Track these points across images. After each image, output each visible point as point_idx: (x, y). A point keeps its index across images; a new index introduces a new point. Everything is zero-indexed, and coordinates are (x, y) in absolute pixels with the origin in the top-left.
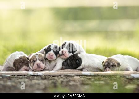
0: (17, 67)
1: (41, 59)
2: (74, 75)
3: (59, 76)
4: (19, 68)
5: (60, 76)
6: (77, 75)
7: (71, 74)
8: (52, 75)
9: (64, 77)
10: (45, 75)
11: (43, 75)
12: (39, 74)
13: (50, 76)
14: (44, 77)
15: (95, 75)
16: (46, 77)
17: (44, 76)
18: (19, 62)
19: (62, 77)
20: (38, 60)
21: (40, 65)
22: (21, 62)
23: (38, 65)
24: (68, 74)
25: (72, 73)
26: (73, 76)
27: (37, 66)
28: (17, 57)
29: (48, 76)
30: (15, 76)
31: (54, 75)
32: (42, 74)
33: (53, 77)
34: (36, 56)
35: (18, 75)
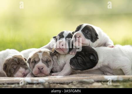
0: (10, 71)
1: (46, 59)
2: (93, 81)
3: (70, 83)
4: (13, 72)
5: (72, 82)
6: (98, 81)
7: (87, 79)
8: (60, 81)
9: (78, 84)
10: (49, 83)
11: (46, 81)
12: (39, 81)
13: (57, 84)
14: (47, 85)
15: (124, 80)
16: (51, 85)
17: (47, 83)
18: (12, 63)
19: (75, 84)
20: (41, 61)
21: (42, 69)
22: (16, 63)
23: (39, 69)
24: (84, 80)
25: (90, 79)
26: (91, 82)
27: (37, 69)
28: (10, 56)
29: (54, 83)
30: (4, 84)
31: (62, 82)
32: (44, 81)
33: (62, 85)
34: (39, 54)
35: (8, 84)
